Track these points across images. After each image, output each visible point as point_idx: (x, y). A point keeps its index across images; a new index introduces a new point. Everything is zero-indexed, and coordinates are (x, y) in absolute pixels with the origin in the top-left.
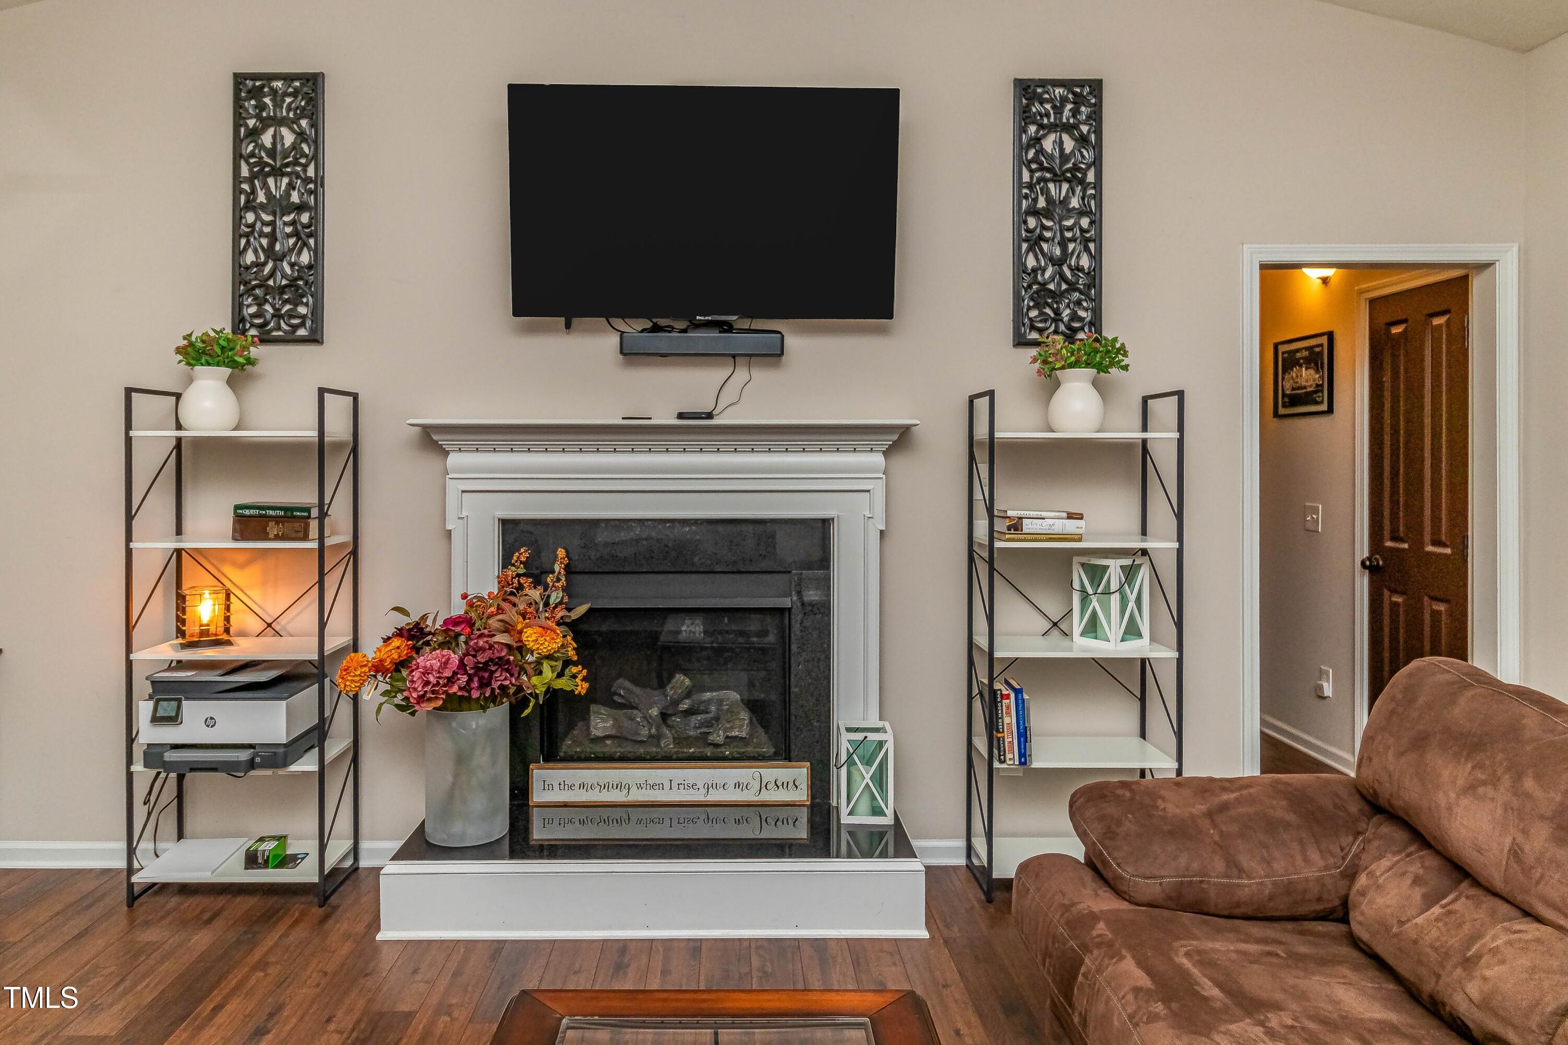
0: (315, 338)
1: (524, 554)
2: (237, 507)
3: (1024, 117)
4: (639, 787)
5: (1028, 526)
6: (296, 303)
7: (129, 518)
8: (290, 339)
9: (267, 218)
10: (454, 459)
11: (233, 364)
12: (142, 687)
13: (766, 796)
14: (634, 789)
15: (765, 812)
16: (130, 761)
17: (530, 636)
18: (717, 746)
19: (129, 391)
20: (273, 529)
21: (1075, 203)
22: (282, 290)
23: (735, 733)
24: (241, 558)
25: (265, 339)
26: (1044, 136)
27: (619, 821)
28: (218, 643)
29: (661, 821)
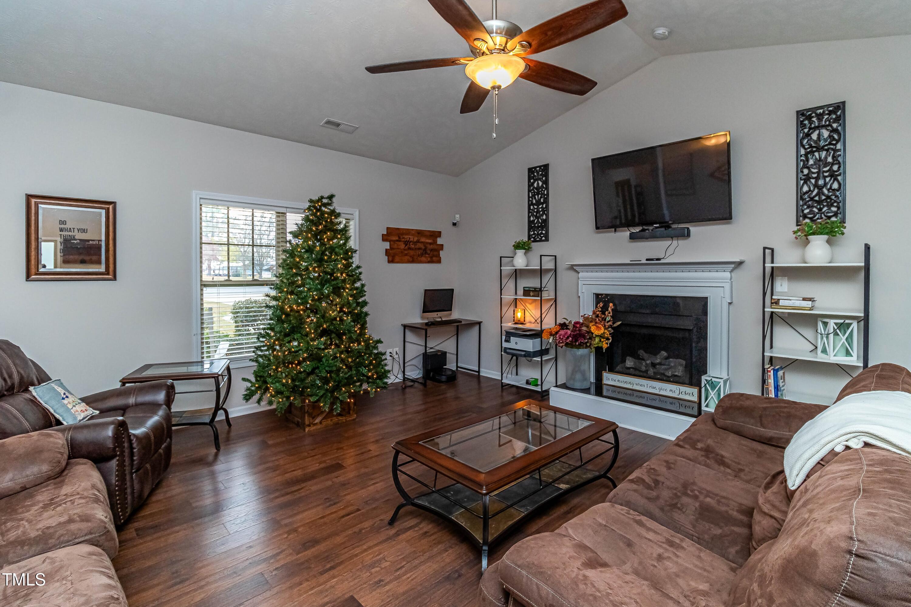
0: (547, 240)
1: (601, 304)
2: (524, 287)
3: (800, 125)
4: (637, 384)
5: (781, 303)
6: (543, 230)
7: (501, 290)
8: (541, 240)
9: (536, 207)
10: (581, 275)
11: (525, 249)
12: (504, 333)
13: (681, 396)
14: (635, 385)
15: (681, 402)
16: (502, 351)
17: (593, 329)
18: (668, 377)
19: (501, 257)
20: (532, 294)
21: (830, 159)
22: (538, 227)
23: (677, 374)
24: (530, 301)
25: (535, 241)
26: (812, 133)
27: (630, 395)
28: (522, 324)
29: (644, 398)
